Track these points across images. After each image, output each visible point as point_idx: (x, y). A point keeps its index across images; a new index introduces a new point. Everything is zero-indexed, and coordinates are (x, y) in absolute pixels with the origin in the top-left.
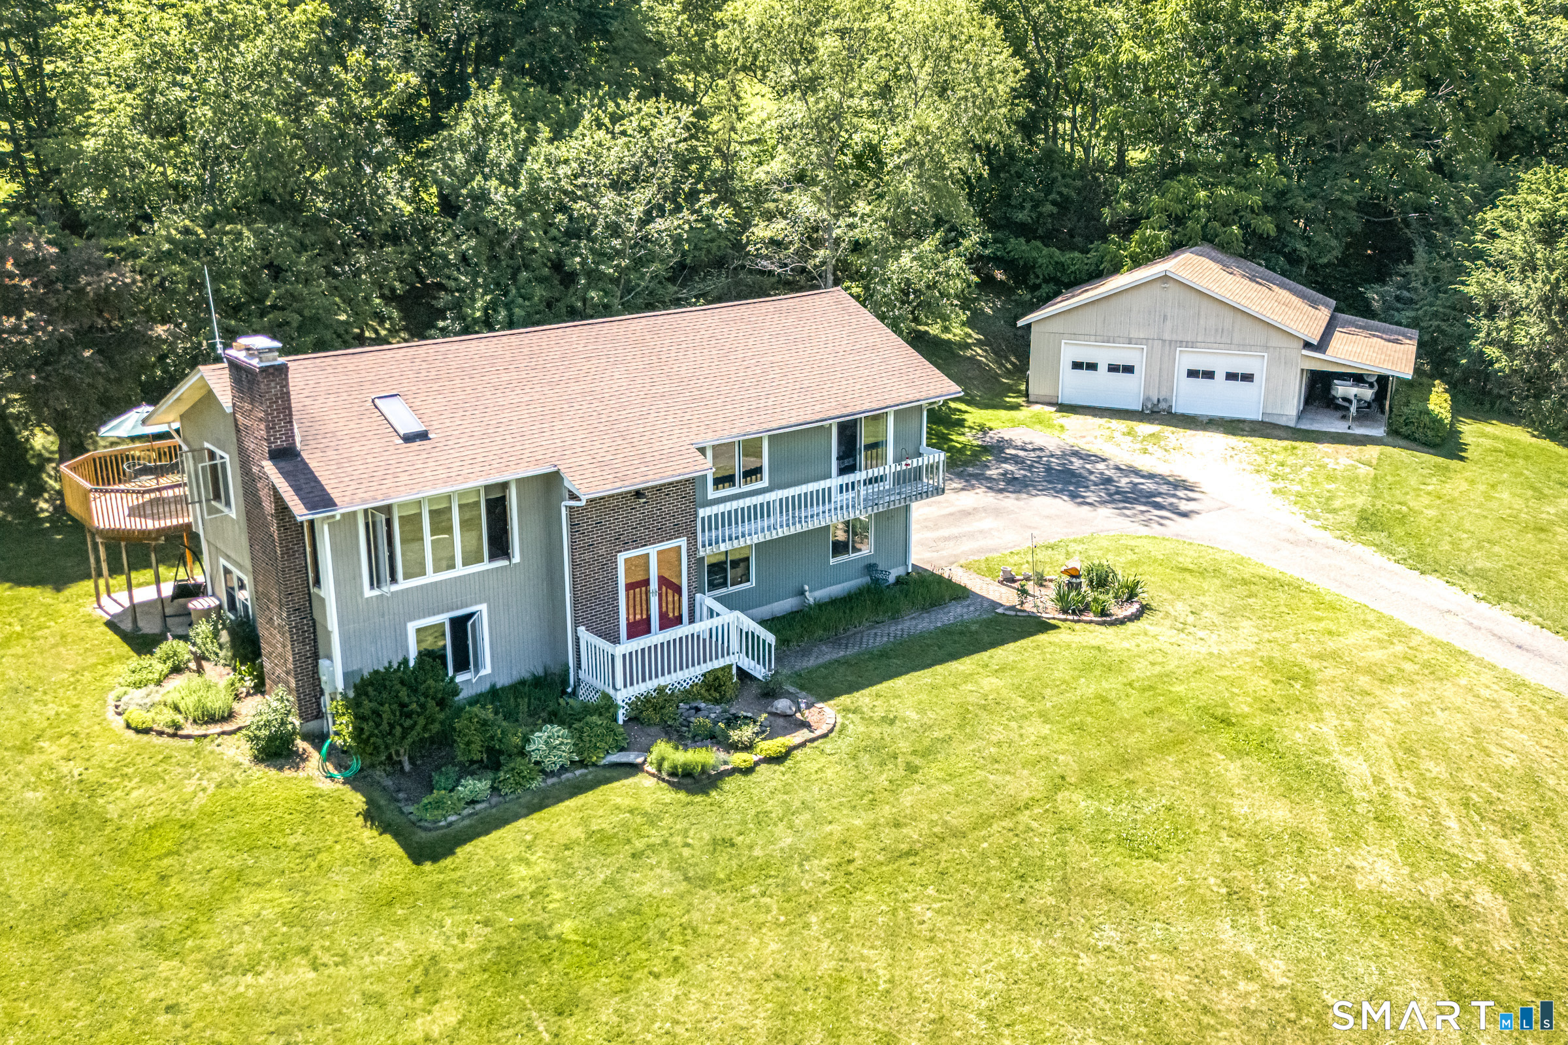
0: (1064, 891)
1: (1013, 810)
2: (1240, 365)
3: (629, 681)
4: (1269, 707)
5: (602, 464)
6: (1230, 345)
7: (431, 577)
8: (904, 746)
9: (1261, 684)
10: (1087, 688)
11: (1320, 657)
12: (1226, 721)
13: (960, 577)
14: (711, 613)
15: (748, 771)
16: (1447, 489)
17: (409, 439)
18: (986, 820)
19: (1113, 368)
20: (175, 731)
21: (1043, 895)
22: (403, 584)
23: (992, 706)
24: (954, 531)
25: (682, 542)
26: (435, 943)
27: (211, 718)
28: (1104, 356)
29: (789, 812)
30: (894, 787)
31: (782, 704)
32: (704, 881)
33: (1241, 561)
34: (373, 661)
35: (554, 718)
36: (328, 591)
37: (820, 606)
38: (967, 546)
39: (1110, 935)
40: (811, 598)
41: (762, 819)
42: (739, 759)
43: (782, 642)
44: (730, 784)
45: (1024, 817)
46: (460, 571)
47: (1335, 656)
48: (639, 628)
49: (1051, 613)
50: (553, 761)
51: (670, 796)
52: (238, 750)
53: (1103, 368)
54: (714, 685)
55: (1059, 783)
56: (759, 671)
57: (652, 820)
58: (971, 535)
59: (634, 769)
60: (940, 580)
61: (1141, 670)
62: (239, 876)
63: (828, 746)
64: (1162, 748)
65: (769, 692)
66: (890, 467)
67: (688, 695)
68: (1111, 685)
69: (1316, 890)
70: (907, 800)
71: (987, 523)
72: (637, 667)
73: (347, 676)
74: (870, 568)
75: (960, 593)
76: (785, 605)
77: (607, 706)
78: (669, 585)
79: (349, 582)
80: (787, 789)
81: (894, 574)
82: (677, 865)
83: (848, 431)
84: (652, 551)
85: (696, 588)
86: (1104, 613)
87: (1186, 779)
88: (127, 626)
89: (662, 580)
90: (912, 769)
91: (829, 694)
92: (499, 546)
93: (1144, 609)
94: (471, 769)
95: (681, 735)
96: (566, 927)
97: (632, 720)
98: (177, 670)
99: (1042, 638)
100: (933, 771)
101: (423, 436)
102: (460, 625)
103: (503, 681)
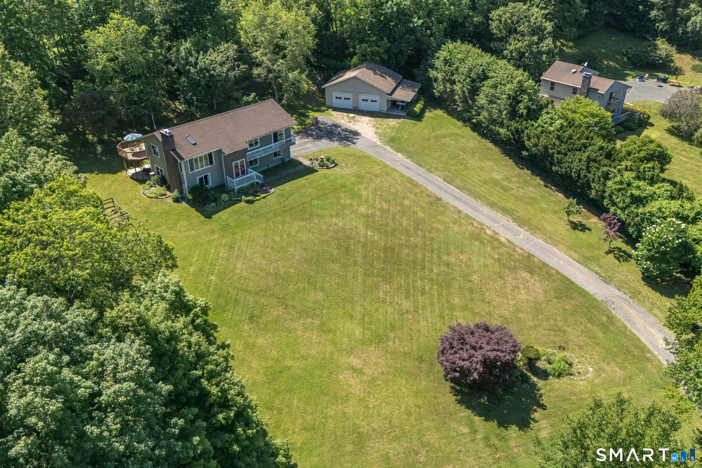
0: (310, 215)
1: (304, 203)
2: (374, 98)
3: (237, 186)
4: (353, 183)
5: (228, 147)
6: (371, 94)
7: (200, 169)
8: (286, 194)
9: (353, 179)
10: (321, 182)
11: (367, 173)
12: (344, 187)
13: (301, 159)
14: (251, 172)
15: (259, 200)
16: (414, 130)
17: (194, 145)
18: (299, 206)
19: (345, 99)
20: (157, 198)
21: (307, 216)
22: (196, 171)
23: (303, 186)
24: (302, 148)
25: (244, 159)
26: (212, 227)
27: (163, 195)
28: (343, 95)
29: (266, 206)
30: (284, 201)
31: (265, 188)
32: (253, 217)
33: (361, 152)
34: (193, 184)
35: (224, 192)
36: (184, 173)
37: (272, 168)
38: (304, 151)
39: (316, 221)
40: (270, 166)
41: (262, 207)
42: (258, 198)
43: (264, 176)
44: (256, 202)
45: (306, 205)
46: (205, 167)
47: (370, 173)
48: (237, 175)
49: (317, 167)
50: (225, 200)
51: (246, 204)
52: (170, 200)
53: (343, 98)
54: (252, 185)
55: (313, 199)
56: (260, 182)
57: (244, 208)
58: (305, 149)
59: (240, 201)
60: (296, 161)
61: (332, 178)
62: (178, 220)
63: (273, 195)
64: (331, 193)
65: (262, 186)
66: (284, 140)
67: (247, 187)
68: (325, 181)
69: (351, 213)
70: (286, 203)
71: (309, 145)
72: (239, 183)
73: (188, 187)
74: (282, 159)
75: (301, 163)
76: (265, 168)
77: (234, 190)
78: (242, 166)
79: (187, 171)
80: (266, 202)
81: (287, 160)
82: (248, 215)
83: (275, 134)
84: (239, 161)
85: (247, 167)
86: (327, 166)
87: (335, 197)
88: (135, 178)
89: (241, 166)
90: (287, 198)
91: (274, 187)
92: (211, 163)
93: (336, 165)
94: (212, 202)
95: (247, 195)
96: (232, 224)
97: (238, 192)
98: (151, 186)
99: (315, 174)
100: (291, 198)
101: (196, 144)
102: (206, 177)
103: (214, 186)
